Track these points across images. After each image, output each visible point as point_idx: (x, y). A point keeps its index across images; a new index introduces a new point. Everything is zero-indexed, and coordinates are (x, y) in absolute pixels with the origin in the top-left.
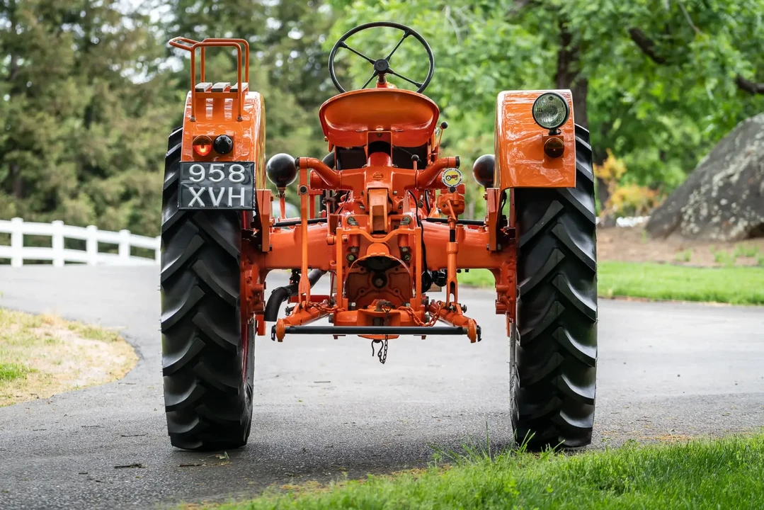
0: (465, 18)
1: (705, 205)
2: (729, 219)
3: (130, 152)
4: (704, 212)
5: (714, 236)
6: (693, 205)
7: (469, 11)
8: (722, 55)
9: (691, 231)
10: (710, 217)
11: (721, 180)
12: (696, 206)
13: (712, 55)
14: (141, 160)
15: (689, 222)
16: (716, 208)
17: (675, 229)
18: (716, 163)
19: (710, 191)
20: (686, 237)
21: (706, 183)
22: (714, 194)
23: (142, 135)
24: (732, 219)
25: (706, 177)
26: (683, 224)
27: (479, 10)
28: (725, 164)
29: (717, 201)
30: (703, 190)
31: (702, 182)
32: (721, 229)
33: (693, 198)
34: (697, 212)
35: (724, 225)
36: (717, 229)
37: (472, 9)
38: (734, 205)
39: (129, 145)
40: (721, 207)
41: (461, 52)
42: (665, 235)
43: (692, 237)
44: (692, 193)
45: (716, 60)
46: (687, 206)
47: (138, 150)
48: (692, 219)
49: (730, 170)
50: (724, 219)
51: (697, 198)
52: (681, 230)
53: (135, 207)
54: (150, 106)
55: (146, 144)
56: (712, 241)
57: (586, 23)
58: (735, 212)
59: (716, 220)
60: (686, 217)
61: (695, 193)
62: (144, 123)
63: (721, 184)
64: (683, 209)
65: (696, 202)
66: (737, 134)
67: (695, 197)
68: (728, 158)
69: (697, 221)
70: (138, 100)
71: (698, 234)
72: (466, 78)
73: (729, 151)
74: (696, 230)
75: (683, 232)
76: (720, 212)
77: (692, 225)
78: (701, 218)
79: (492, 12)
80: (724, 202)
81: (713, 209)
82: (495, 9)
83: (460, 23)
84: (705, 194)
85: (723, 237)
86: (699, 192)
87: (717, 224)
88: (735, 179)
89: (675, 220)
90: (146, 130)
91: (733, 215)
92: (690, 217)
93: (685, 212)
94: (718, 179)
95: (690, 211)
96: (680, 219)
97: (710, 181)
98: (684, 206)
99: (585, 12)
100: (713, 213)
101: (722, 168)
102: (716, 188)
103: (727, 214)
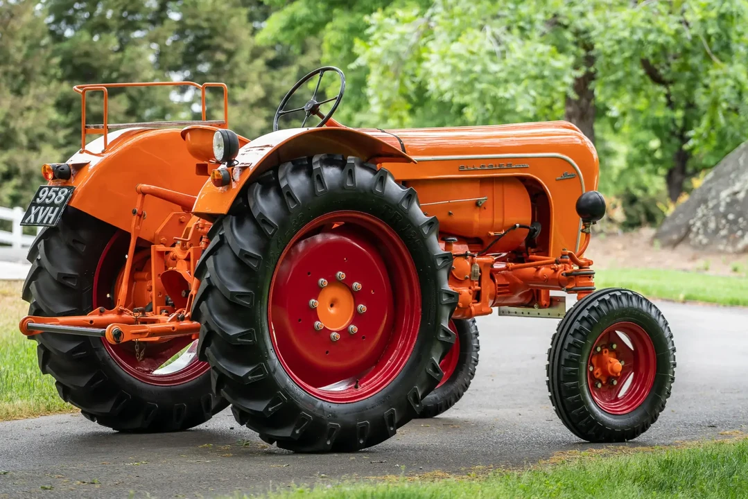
0: (503, 38)
1: (713, 218)
2: (736, 232)
3: (13, 131)
4: (712, 225)
5: (721, 247)
6: (702, 218)
7: (506, 32)
8: (739, 83)
9: (700, 242)
10: (717, 230)
11: (728, 196)
12: (704, 219)
13: (731, 82)
14: (23, 139)
15: (697, 233)
16: (724, 221)
17: (683, 239)
18: (721, 180)
19: (717, 206)
20: (695, 247)
21: (713, 198)
22: (722, 209)
23: (26, 114)
24: (739, 233)
25: (713, 193)
26: (691, 236)
27: (516, 31)
28: (730, 182)
29: (725, 216)
30: (711, 205)
31: (710, 197)
32: (728, 241)
33: (701, 211)
34: (705, 225)
35: (731, 238)
36: (725, 241)
37: (509, 29)
38: (741, 220)
39: (12, 124)
40: (728, 221)
41: (502, 71)
42: (674, 244)
43: (701, 247)
44: (700, 207)
45: (734, 87)
46: (695, 220)
47: (21, 129)
48: (701, 231)
49: (737, 187)
50: (732, 232)
51: (705, 211)
52: (689, 240)
53: (16, 187)
54: (33, 84)
55: (29, 123)
56: (720, 252)
57: (616, 47)
58: (741, 226)
59: (723, 233)
60: (694, 229)
61: (703, 207)
62: (28, 101)
63: (728, 200)
64: (691, 222)
65: (704, 215)
66: (740, 154)
67: (703, 211)
68: (732, 176)
69: (706, 233)
70: (21, 78)
71: (706, 245)
72: (507, 95)
73: (734, 170)
74: (705, 241)
75: (692, 243)
76: (727, 226)
77: (701, 237)
78: (709, 231)
79: (528, 33)
80: (731, 217)
81: (721, 223)
82: (530, 30)
83: (499, 43)
84: (713, 208)
85: (730, 249)
86: (707, 207)
87: (725, 237)
88: (741, 196)
89: (683, 231)
90: (29, 109)
91: (740, 229)
92: (699, 229)
93: (694, 225)
94: (725, 195)
95: (699, 224)
96: (689, 229)
97: (717, 196)
98: (693, 218)
99: (617, 37)
100: (721, 226)
101: (727, 185)
102: (723, 204)
103: (735, 228)
